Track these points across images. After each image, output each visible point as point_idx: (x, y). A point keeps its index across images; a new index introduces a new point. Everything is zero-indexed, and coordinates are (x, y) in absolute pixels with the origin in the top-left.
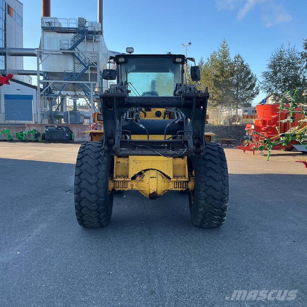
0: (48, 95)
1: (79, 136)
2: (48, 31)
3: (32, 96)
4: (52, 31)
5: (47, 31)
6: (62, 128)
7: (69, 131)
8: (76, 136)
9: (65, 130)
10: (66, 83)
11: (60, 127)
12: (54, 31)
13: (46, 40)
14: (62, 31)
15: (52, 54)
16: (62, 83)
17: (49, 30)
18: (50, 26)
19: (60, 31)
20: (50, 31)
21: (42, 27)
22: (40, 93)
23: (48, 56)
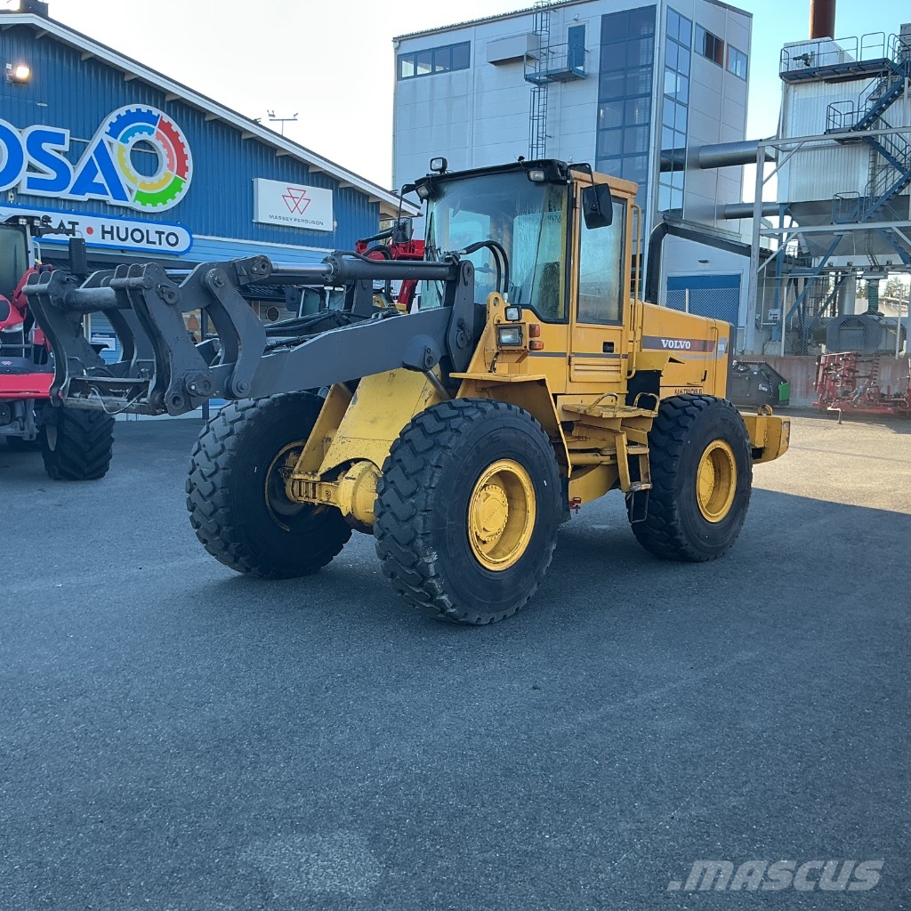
0: (790, 272)
1: (807, 392)
2: (803, 83)
3: (738, 277)
4: (812, 79)
5: (799, 83)
6: (751, 366)
7: (768, 376)
8: (801, 392)
9: (755, 373)
10: (846, 230)
11: (744, 364)
12: (816, 79)
13: (795, 108)
14: (841, 75)
15: (799, 149)
16: (831, 233)
17: (803, 80)
18: (807, 67)
19: (837, 76)
20: (806, 82)
21: (782, 75)
22: (760, 266)
23: (789, 157)
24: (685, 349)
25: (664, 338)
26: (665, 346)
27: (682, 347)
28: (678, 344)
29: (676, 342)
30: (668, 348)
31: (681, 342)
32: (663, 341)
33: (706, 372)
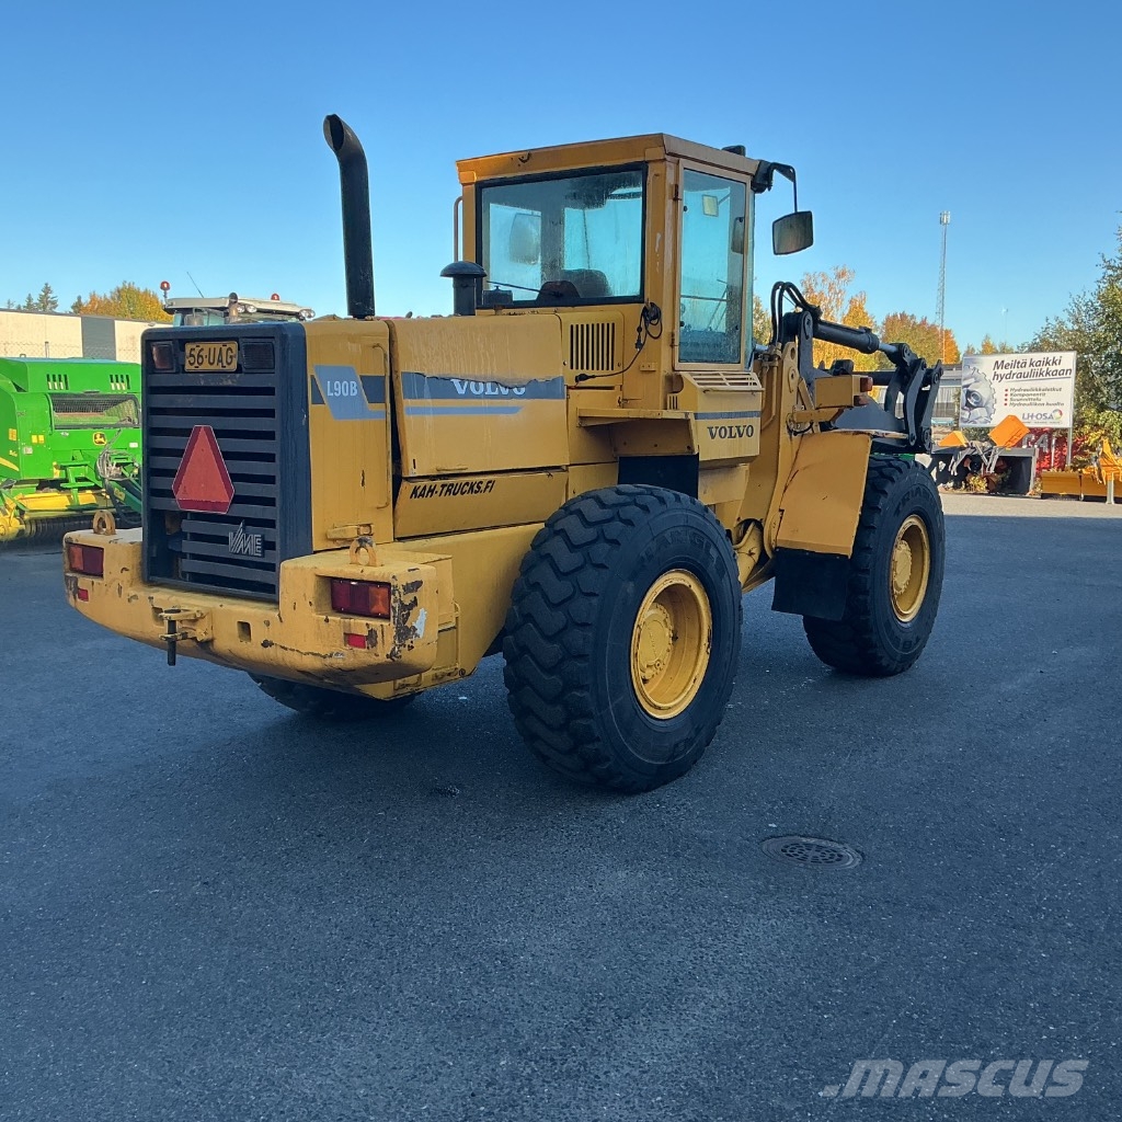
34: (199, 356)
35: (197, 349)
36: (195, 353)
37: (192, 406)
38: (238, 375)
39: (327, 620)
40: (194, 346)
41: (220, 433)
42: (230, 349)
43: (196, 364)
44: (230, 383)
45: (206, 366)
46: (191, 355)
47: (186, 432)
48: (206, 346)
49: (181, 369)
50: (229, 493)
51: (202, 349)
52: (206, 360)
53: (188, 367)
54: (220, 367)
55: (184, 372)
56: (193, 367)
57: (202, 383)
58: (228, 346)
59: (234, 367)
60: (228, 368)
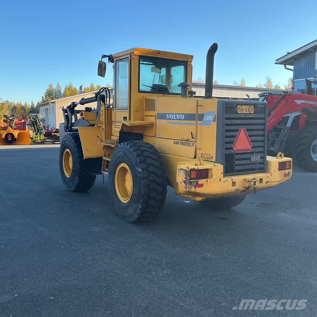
24: (180, 119)
25: (167, 114)
26: (168, 118)
27: (178, 118)
28: (176, 116)
29: (175, 115)
30: (170, 119)
31: (177, 115)
32: (167, 115)
33: (192, 132)
34: (242, 109)
35: (241, 107)
36: (241, 108)
37: (240, 123)
38: (254, 115)
39: (281, 172)
40: (240, 106)
41: (247, 130)
42: (251, 108)
43: (241, 111)
44: (251, 117)
45: (244, 112)
46: (239, 109)
47: (237, 130)
48: (244, 107)
49: (237, 113)
50: (251, 146)
51: (243, 107)
52: (244, 111)
53: (239, 112)
54: (249, 112)
55: (238, 113)
56: (240, 112)
57: (243, 117)
58: (251, 107)
59: (253, 112)
60: (251, 113)
